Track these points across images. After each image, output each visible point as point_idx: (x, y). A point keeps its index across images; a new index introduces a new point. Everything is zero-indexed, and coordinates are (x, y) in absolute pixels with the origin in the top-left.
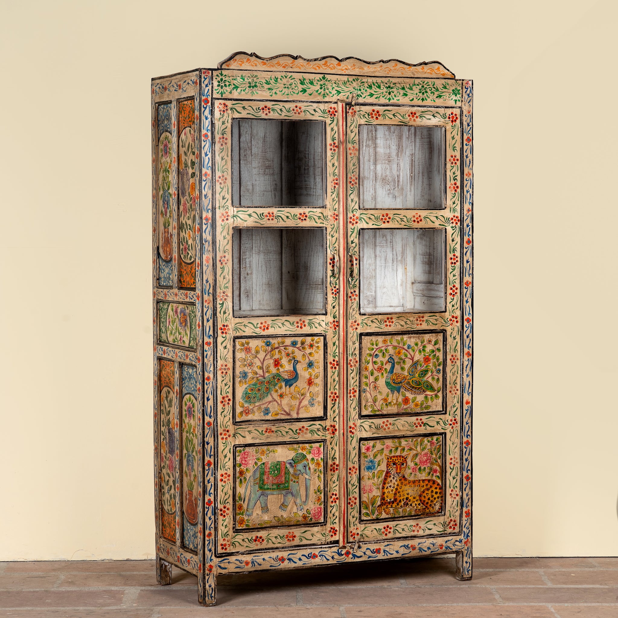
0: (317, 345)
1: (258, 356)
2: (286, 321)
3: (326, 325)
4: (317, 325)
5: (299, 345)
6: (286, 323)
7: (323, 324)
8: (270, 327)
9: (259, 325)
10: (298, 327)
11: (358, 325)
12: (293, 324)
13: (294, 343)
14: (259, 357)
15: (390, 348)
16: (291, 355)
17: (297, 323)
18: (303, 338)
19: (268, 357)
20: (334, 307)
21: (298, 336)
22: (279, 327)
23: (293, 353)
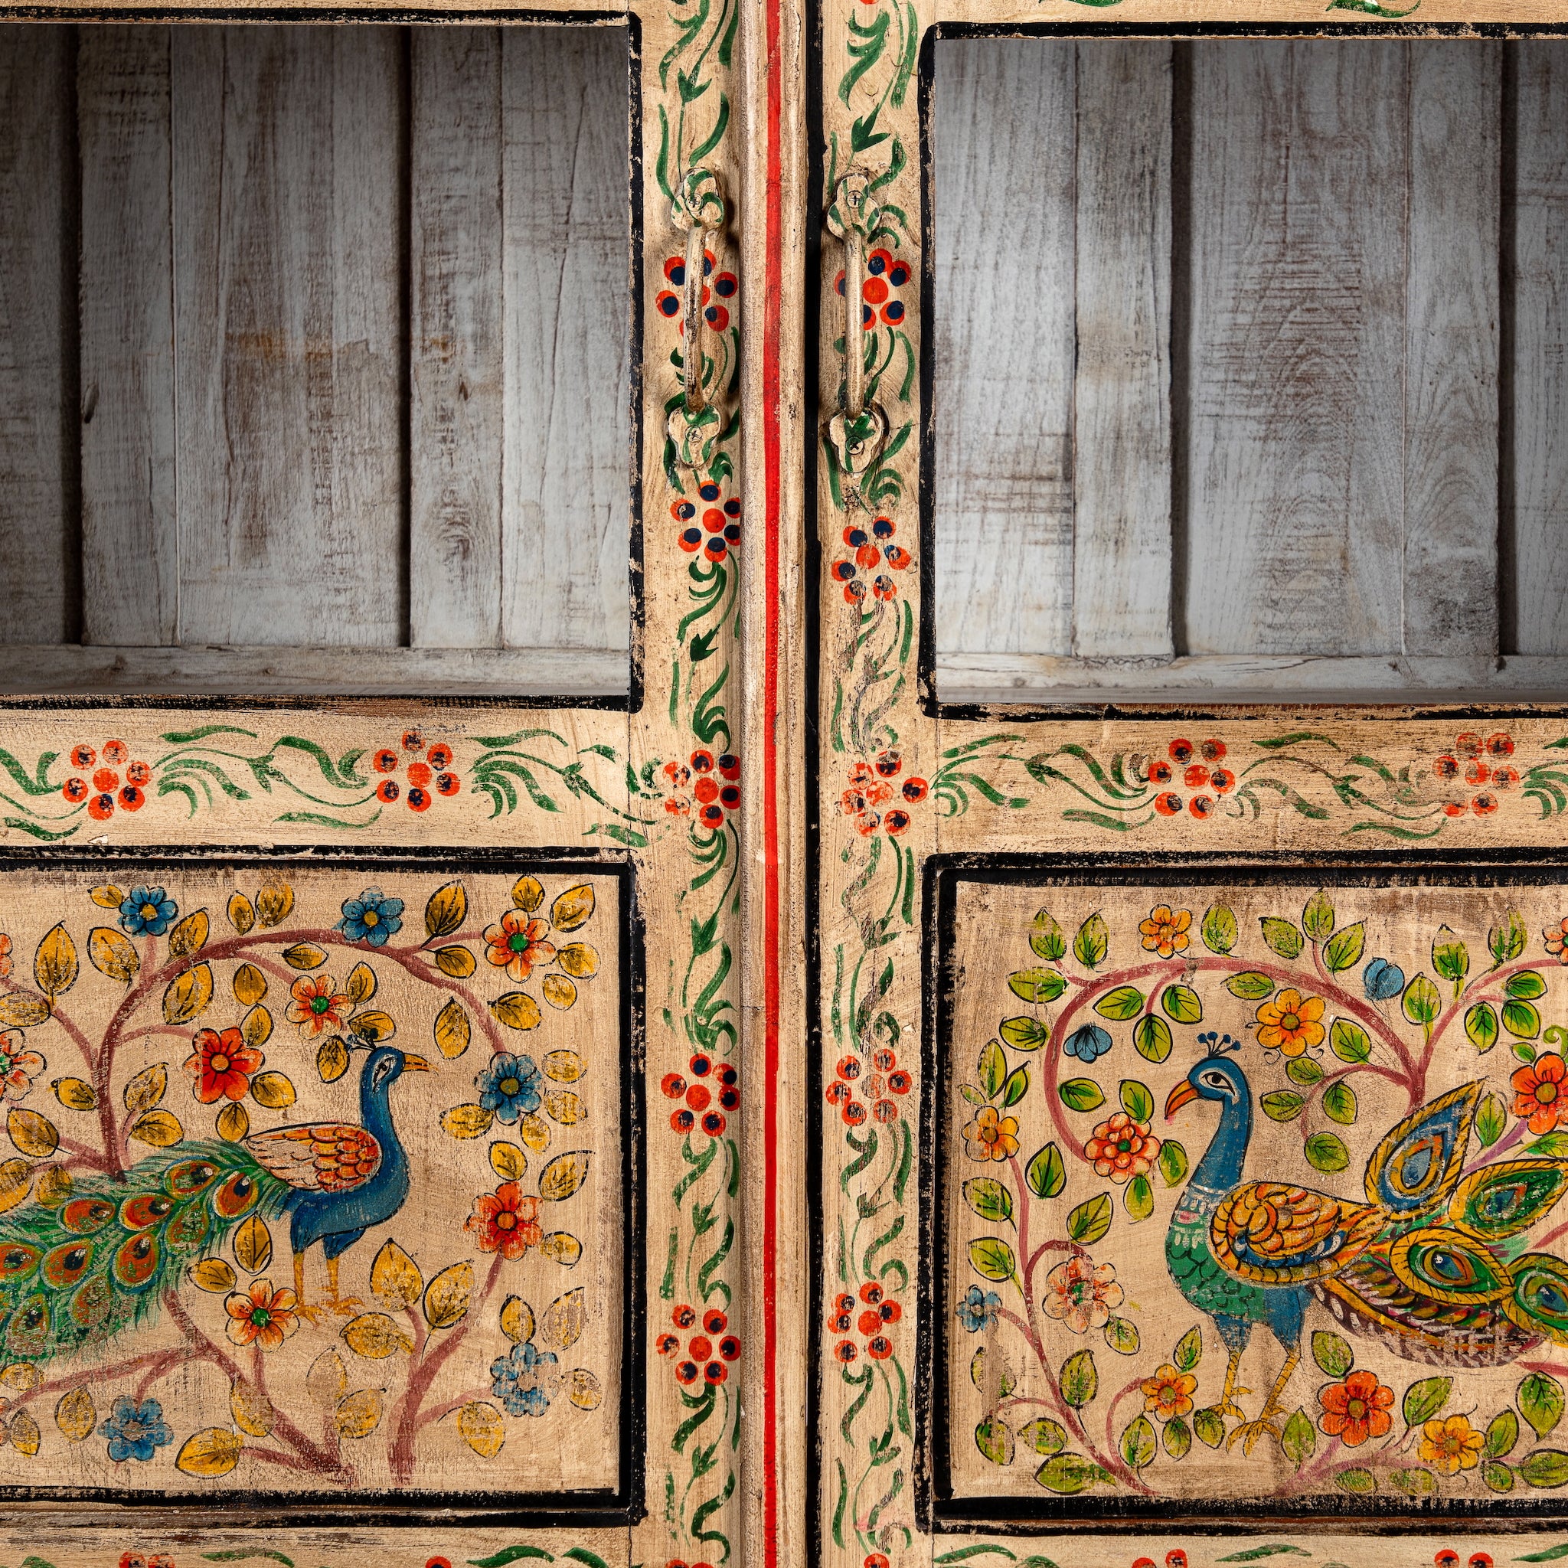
0: (563, 940)
1: (61, 1003)
2: (288, 741)
3: (632, 786)
4: (553, 786)
5: (411, 933)
6: (285, 761)
7: (609, 778)
8: (149, 791)
9: (62, 771)
10: (388, 792)
11: (913, 790)
12: (348, 768)
13: (371, 919)
14: (75, 1015)
15: (1208, 985)
16: (344, 1010)
17: (386, 760)
18: (447, 877)
19: (150, 1013)
20: (699, 650)
21: (405, 866)
22: (230, 789)
23: (359, 992)
